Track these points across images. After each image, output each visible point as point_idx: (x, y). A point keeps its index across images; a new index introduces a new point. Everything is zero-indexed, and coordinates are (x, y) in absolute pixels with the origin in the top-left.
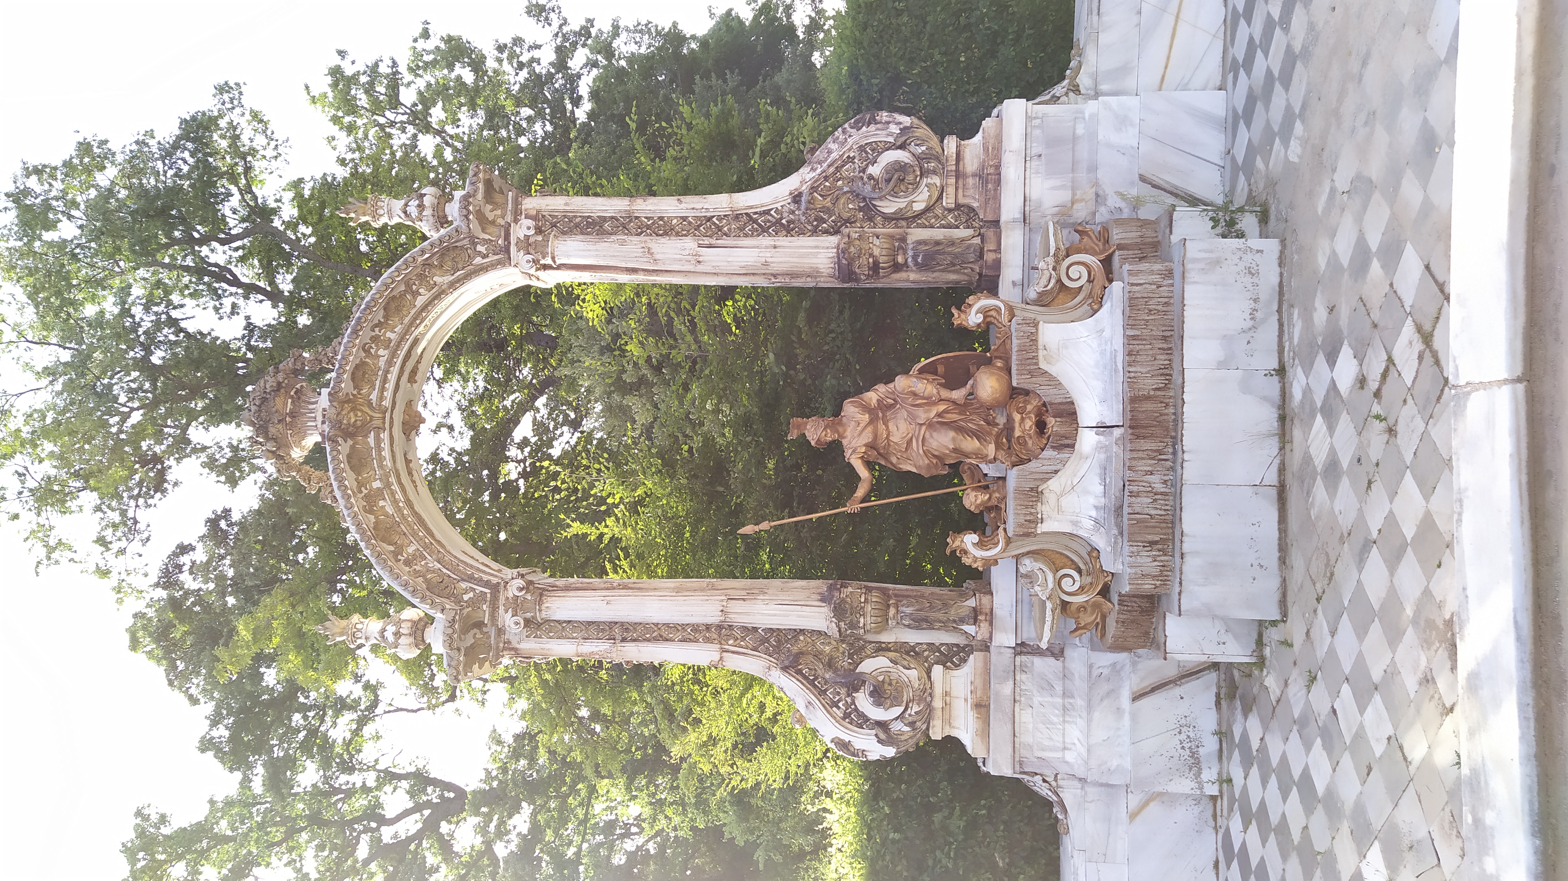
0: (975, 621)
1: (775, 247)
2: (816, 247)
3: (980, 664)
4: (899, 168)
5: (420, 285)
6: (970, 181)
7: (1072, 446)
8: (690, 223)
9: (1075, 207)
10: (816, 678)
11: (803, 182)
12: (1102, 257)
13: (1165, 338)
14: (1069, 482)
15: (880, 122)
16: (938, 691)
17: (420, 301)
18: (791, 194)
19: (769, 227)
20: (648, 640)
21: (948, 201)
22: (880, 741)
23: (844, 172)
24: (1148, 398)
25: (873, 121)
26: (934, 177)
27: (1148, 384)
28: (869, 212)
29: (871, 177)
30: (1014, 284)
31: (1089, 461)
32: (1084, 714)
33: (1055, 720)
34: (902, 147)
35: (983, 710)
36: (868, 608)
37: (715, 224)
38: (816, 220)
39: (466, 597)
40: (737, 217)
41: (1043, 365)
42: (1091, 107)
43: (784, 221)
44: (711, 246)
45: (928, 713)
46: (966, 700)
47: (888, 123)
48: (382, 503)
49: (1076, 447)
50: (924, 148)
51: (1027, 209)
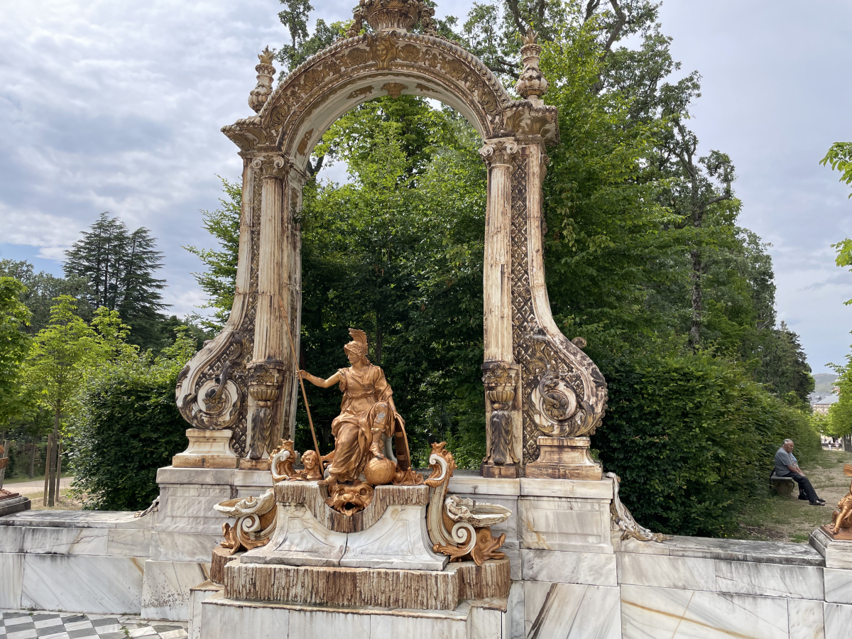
0: (252, 458)
1: (502, 317)
2: (503, 346)
3: (229, 461)
4: (563, 405)
5: (472, 82)
6: (556, 457)
7: (332, 529)
8: (523, 259)
9: (534, 534)
10: (227, 355)
11: (553, 336)
12: (473, 555)
13: (397, 601)
14: (310, 525)
15: (597, 390)
16: (217, 434)
17: (462, 84)
18: (545, 327)
19: (521, 314)
20: (252, 248)
21: (542, 440)
22: (186, 397)
23: (562, 365)
24: (355, 586)
25: (598, 385)
26: (559, 429)
27: (365, 588)
28: (532, 384)
29: (556, 384)
30: (475, 488)
31: (323, 540)
32: (193, 530)
33: (190, 512)
34: (580, 406)
35: (201, 463)
36: (263, 388)
37: (523, 276)
38: (527, 346)
39: (273, 131)
40: (528, 291)
41: (390, 509)
42: (608, 548)
43: (526, 323)
44: (503, 273)
45: (202, 427)
46: (209, 452)
47: (597, 396)
48: (331, 74)
49: (333, 532)
50: (579, 422)
51: (532, 498)
